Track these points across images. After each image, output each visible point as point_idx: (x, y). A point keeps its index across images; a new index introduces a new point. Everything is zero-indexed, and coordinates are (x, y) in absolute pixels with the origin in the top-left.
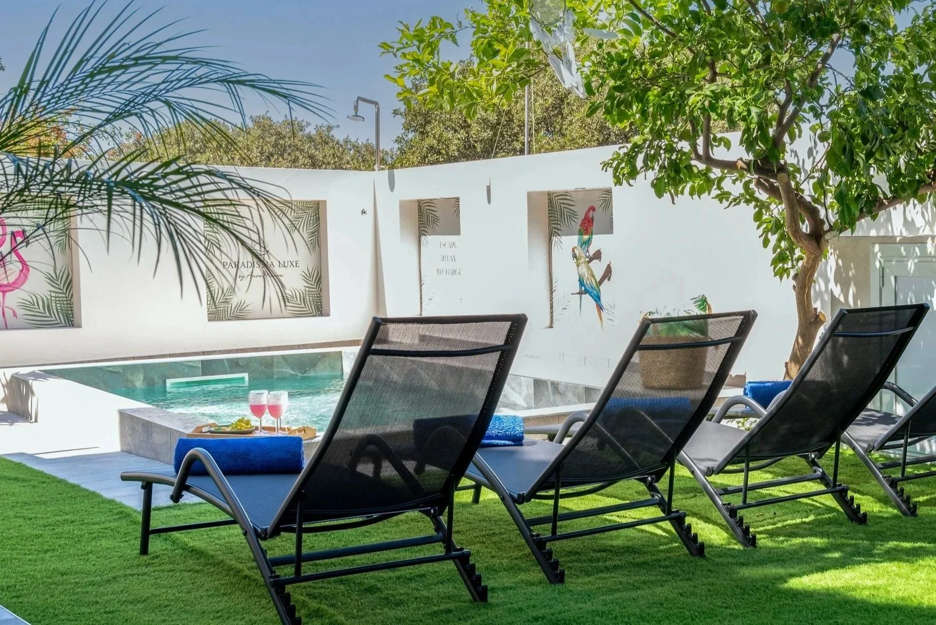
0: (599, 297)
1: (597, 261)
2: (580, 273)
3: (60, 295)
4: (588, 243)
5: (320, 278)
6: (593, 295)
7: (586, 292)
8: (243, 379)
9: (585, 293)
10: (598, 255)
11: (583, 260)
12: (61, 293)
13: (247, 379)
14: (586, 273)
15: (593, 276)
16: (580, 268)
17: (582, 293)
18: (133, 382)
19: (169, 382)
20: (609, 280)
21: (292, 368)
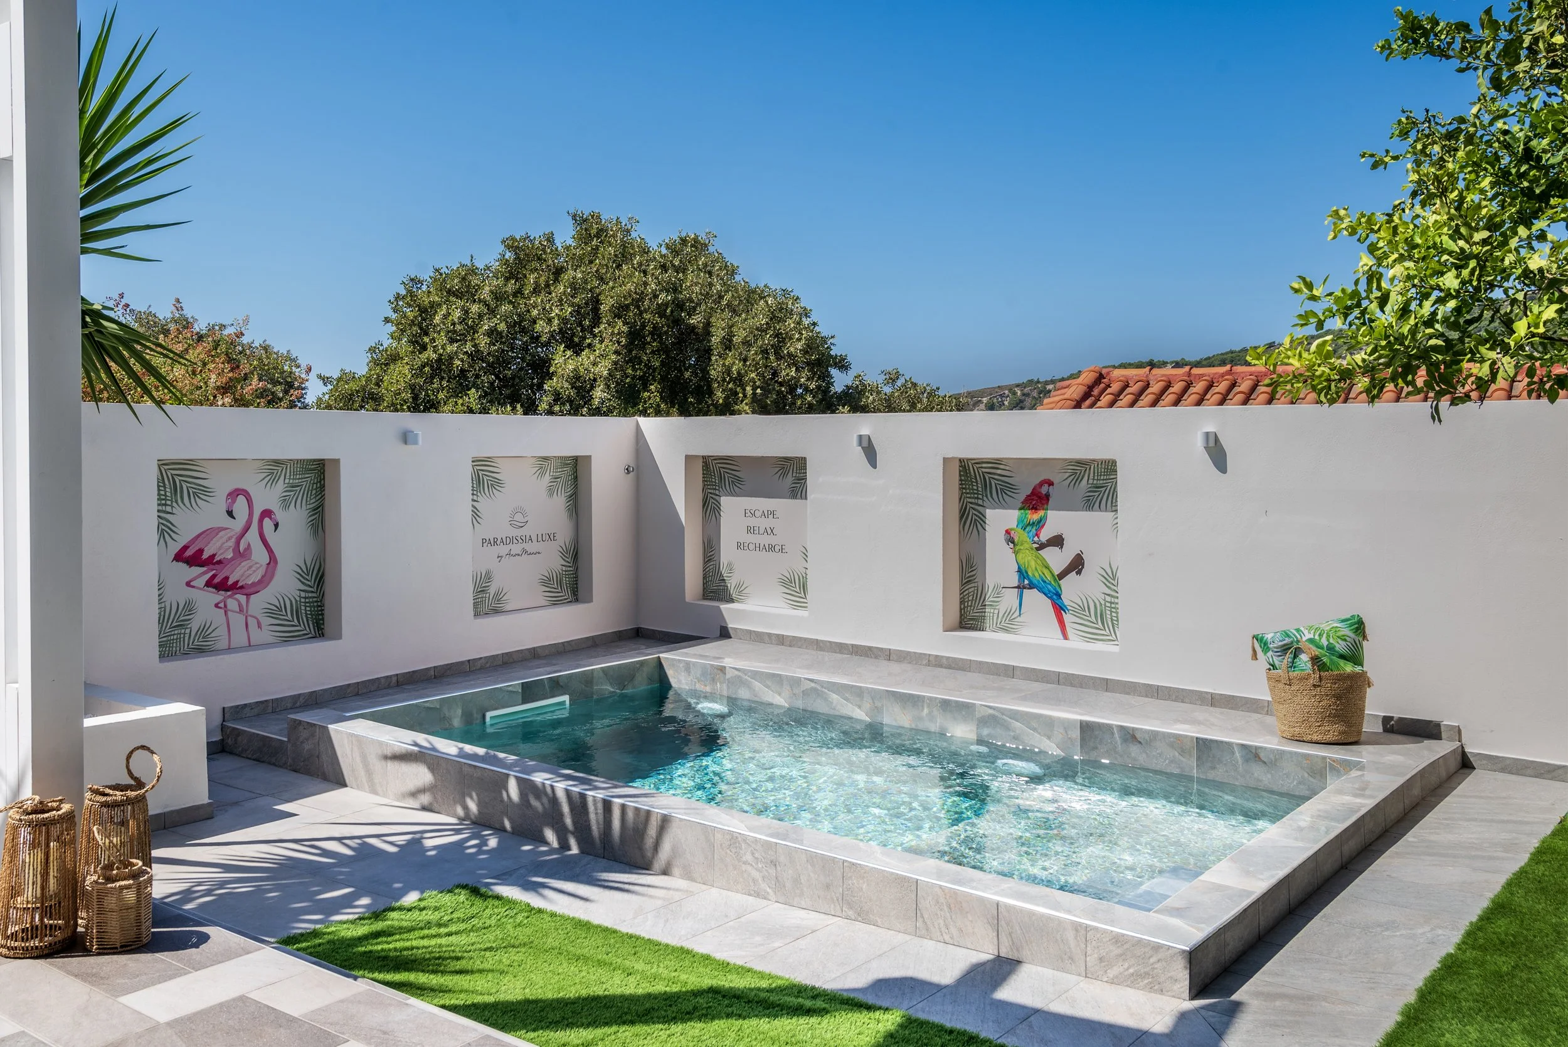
0: (1059, 596)
1: (1057, 549)
2: (1021, 562)
3: (310, 595)
4: (1040, 524)
5: (577, 553)
6: (1046, 591)
7: (1031, 586)
8: (563, 703)
9: (1031, 588)
10: (1057, 541)
11: (1026, 546)
12: (312, 592)
13: (568, 703)
14: (1033, 564)
15: (1047, 567)
16: (1020, 556)
17: (1024, 588)
18: (450, 719)
19: (489, 715)
20: (1079, 573)
21: (611, 684)
